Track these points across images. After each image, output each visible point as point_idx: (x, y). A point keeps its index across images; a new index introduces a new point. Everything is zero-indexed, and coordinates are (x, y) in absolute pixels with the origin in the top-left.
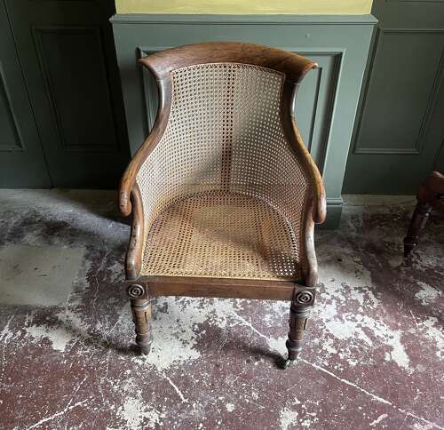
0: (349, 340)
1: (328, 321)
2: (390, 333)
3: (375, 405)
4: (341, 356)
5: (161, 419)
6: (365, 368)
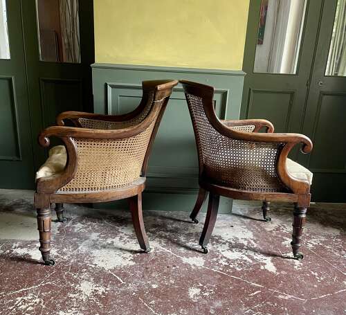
0: (237, 260)
1: (222, 251)
2: (264, 258)
3: (253, 287)
4: (231, 266)
5: (106, 291)
6: (247, 272)
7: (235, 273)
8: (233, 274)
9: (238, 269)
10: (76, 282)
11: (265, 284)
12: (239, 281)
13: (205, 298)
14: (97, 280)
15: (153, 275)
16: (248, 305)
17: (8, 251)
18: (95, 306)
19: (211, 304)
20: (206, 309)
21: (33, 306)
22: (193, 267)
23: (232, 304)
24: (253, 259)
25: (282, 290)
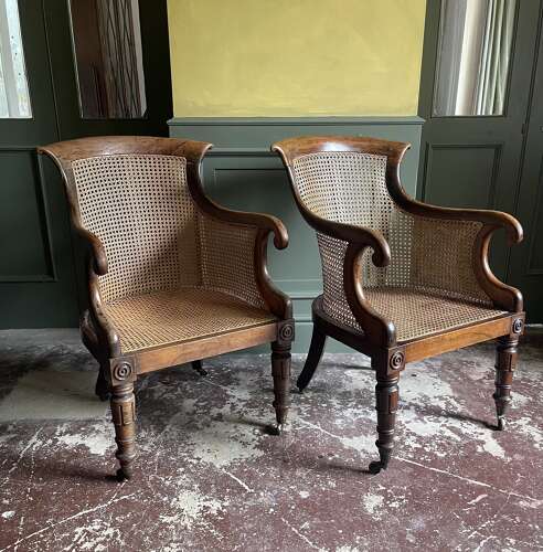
0: (434, 437)
1: (407, 422)
2: (480, 430)
3: (471, 487)
4: (427, 450)
5: (224, 507)
6: (456, 459)
7: (435, 462)
8: (433, 464)
9: (439, 454)
10: (171, 493)
11: (491, 480)
12: (445, 478)
13: (393, 511)
14: (205, 489)
15: (298, 473)
16: (472, 522)
17: (50, 441)
18: (209, 538)
19: (407, 524)
20: (400, 534)
21: (104, 543)
22: (363, 455)
23: (443, 523)
24: (460, 434)
25: (523, 490)
